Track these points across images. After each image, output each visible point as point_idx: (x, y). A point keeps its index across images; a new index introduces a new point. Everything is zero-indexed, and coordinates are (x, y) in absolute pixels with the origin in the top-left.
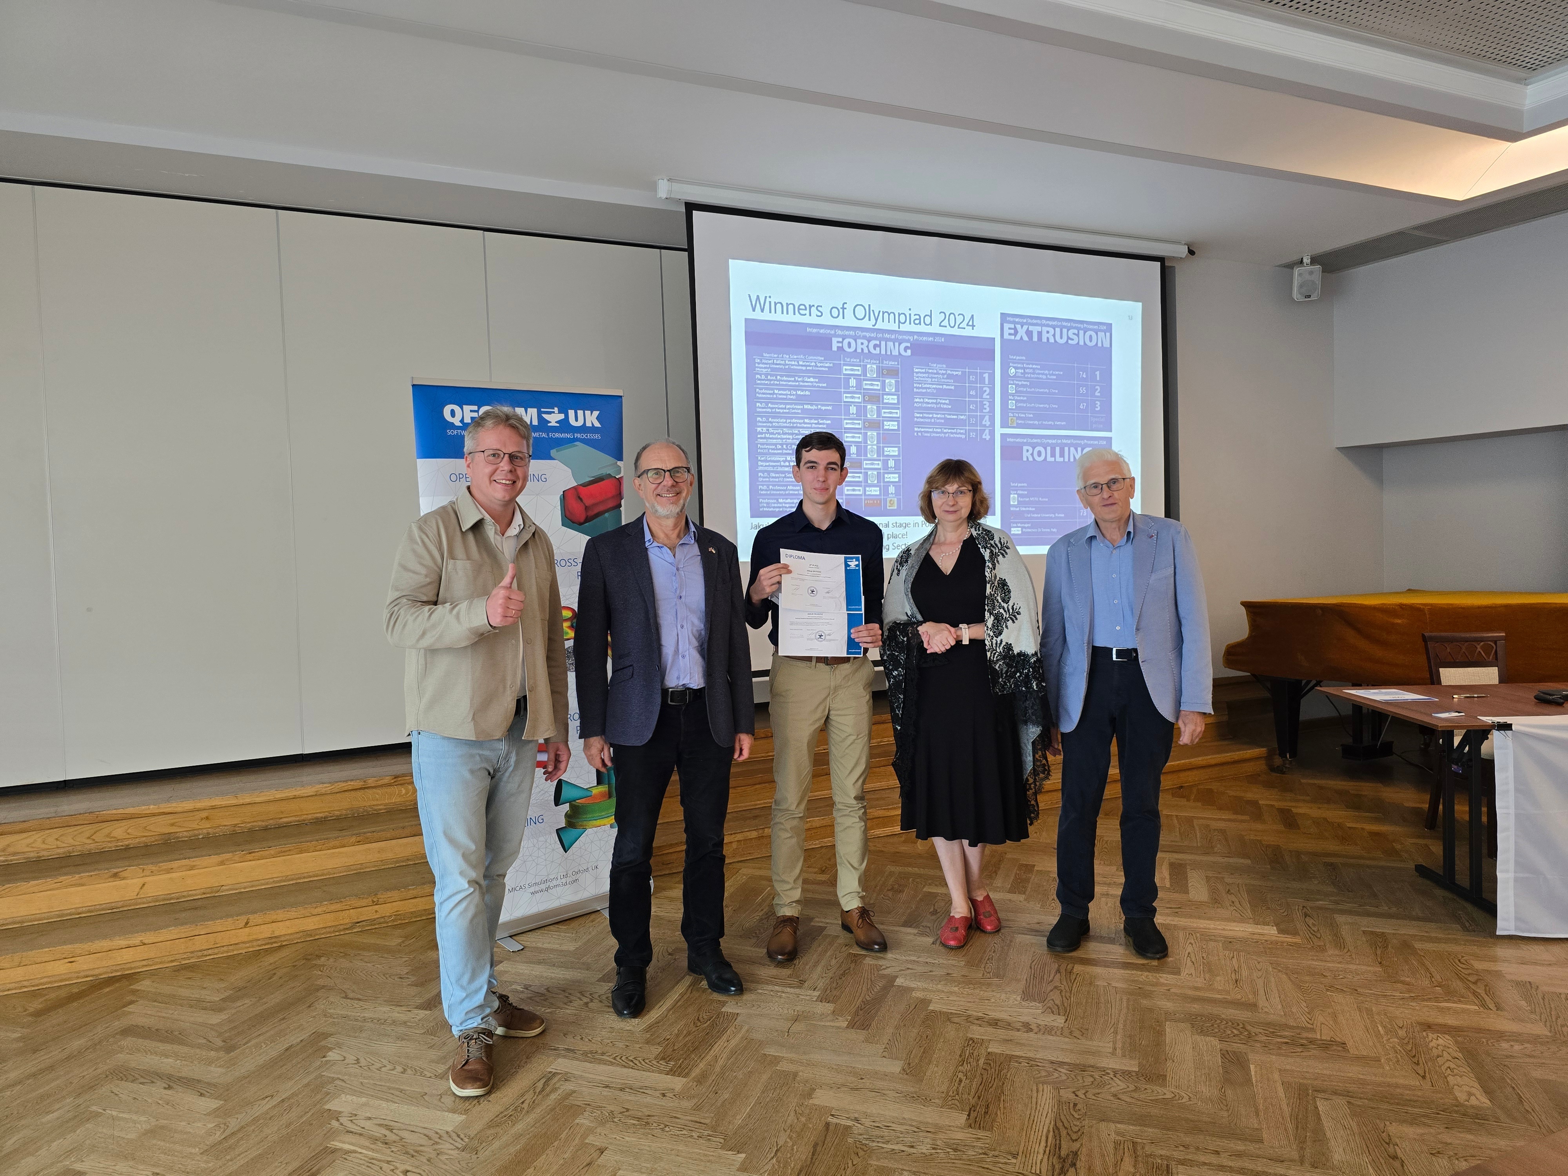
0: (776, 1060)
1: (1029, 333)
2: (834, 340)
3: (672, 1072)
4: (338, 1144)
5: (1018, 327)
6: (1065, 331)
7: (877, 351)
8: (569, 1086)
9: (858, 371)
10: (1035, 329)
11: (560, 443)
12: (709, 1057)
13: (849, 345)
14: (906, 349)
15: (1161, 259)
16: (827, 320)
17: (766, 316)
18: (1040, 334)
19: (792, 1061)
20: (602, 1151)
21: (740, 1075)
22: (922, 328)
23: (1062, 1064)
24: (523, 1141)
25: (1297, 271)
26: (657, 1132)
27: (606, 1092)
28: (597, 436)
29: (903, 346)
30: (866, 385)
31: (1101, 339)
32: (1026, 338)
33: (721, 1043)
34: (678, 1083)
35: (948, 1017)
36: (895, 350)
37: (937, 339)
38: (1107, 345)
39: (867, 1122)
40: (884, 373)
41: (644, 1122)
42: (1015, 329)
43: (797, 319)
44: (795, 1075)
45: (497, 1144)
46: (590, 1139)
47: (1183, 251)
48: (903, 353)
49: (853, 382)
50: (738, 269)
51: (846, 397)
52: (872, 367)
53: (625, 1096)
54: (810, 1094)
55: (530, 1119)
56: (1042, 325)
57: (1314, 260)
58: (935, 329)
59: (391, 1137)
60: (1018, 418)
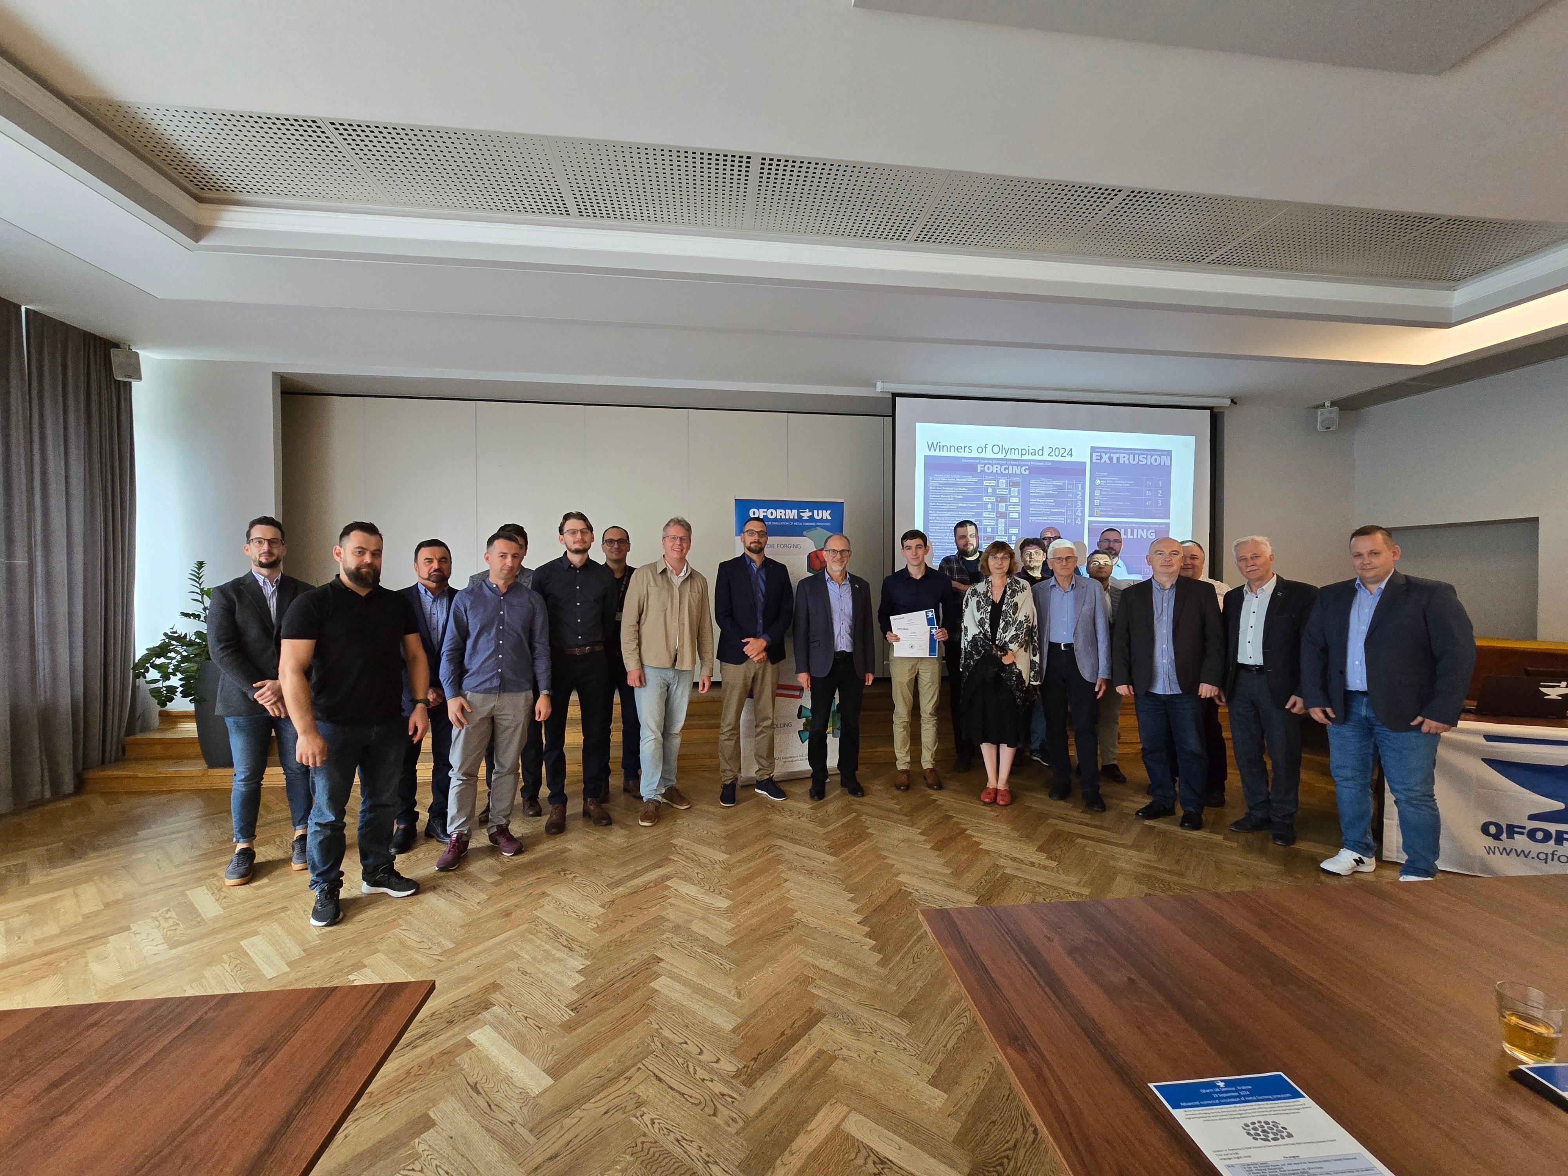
0: (885, 857)
1: (1111, 459)
2: (979, 466)
3: (831, 854)
4: (672, 857)
5: (1103, 455)
6: (1137, 456)
7: (1007, 471)
8: (778, 852)
9: (994, 483)
10: (1115, 456)
11: (810, 528)
12: (852, 850)
13: (989, 469)
14: (1025, 470)
15: (1211, 409)
16: (975, 454)
17: (937, 453)
18: (1118, 459)
19: (893, 859)
20: (786, 881)
21: (865, 861)
22: (1037, 457)
23: (1043, 884)
24: (751, 870)
25: (1319, 411)
26: (815, 878)
27: (796, 857)
28: (828, 524)
29: (1024, 468)
30: (998, 492)
31: (1164, 460)
32: (1108, 461)
33: (860, 845)
34: (832, 859)
35: (987, 852)
36: (1016, 470)
37: (1046, 464)
38: (1168, 464)
39: (922, 892)
40: (1011, 484)
41: (810, 873)
42: (1101, 456)
43: (956, 454)
44: (893, 865)
45: (740, 869)
46: (783, 875)
47: (1228, 402)
48: (1023, 472)
49: (990, 490)
50: (922, 428)
51: (985, 499)
52: (1003, 482)
53: (805, 860)
54: (897, 875)
55: (758, 862)
56: (1120, 453)
57: (1333, 404)
58: (1046, 457)
59: (695, 858)
60: (1101, 511)
